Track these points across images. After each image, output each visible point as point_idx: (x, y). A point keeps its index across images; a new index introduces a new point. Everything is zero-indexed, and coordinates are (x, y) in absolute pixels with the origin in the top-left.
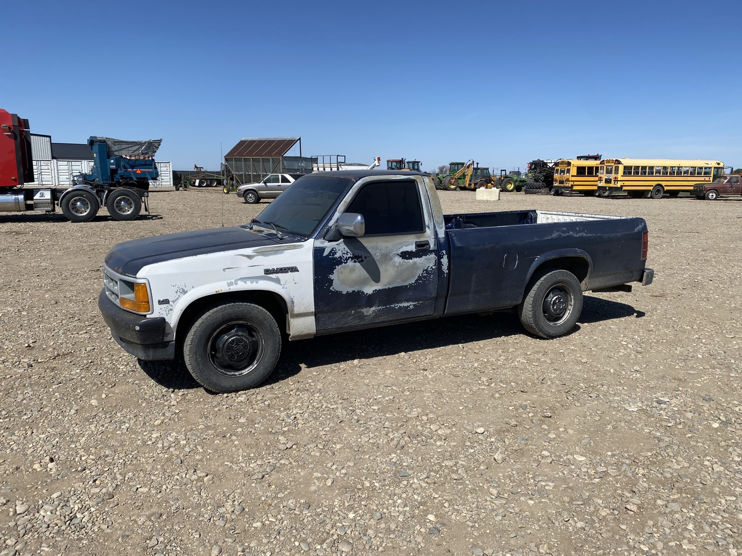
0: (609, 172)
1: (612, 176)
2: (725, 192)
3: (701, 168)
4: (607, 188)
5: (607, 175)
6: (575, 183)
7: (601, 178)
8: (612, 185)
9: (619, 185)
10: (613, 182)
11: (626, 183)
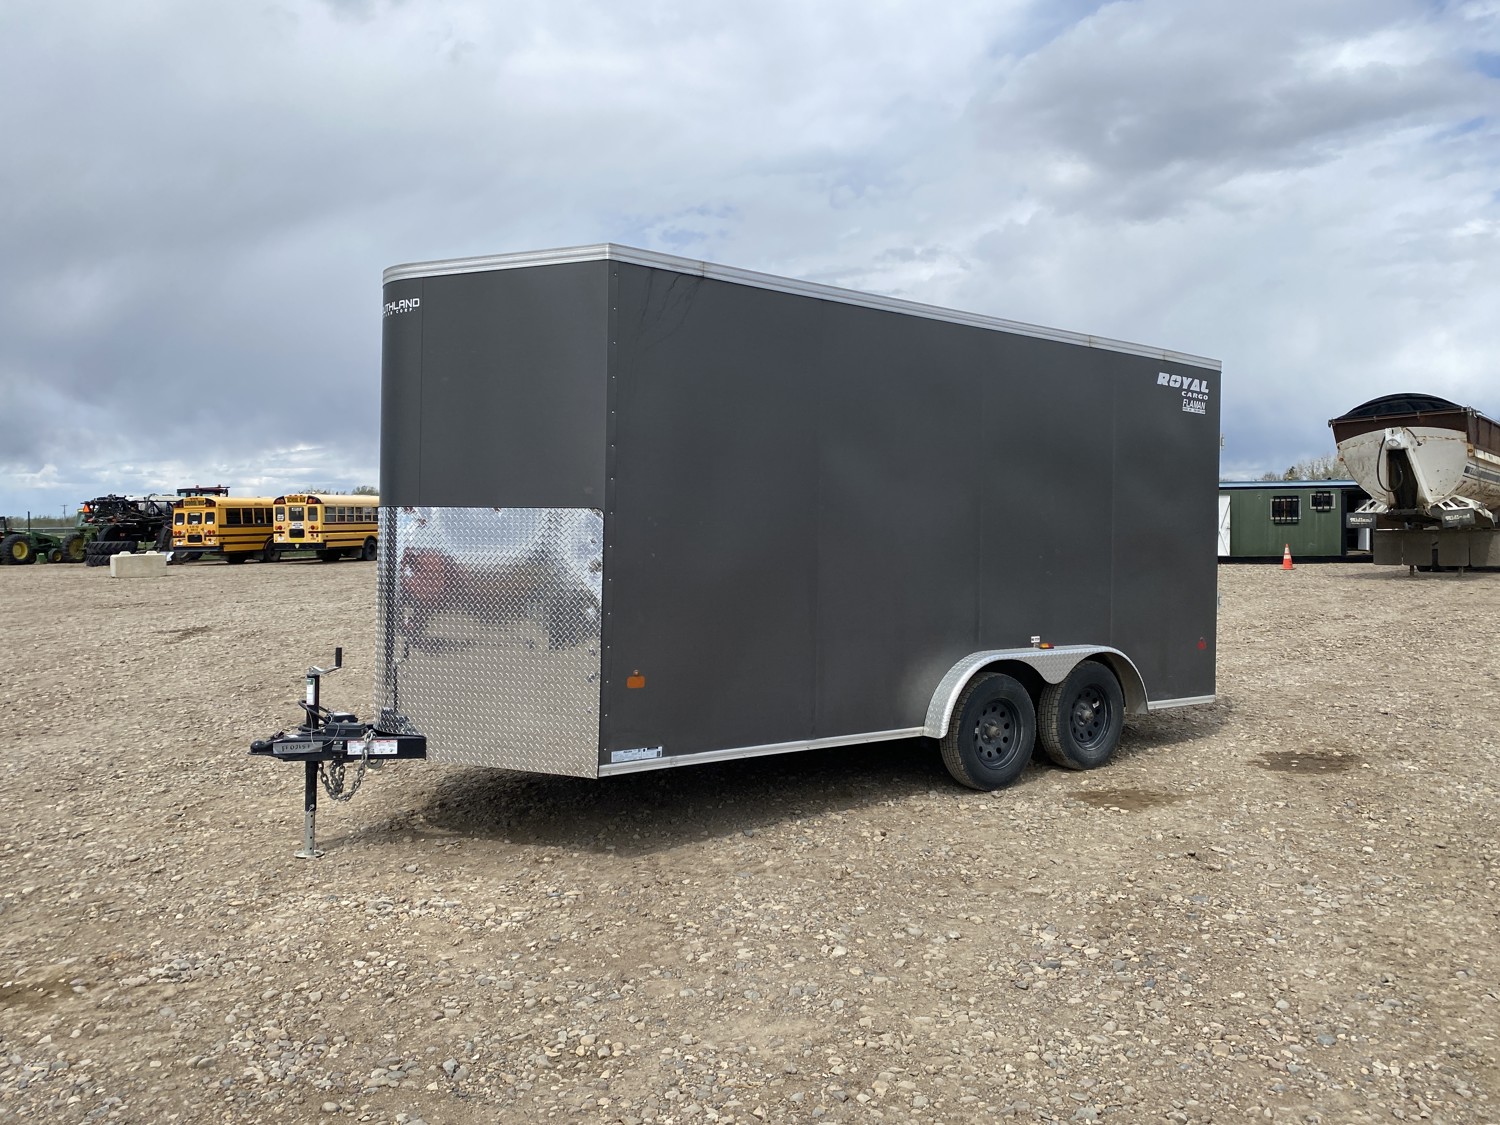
0: (296, 516)
1: (305, 525)
4: (297, 546)
5: (293, 523)
6: (228, 539)
7: (280, 528)
8: (307, 539)
9: (319, 539)
10: (306, 533)
11: (331, 536)
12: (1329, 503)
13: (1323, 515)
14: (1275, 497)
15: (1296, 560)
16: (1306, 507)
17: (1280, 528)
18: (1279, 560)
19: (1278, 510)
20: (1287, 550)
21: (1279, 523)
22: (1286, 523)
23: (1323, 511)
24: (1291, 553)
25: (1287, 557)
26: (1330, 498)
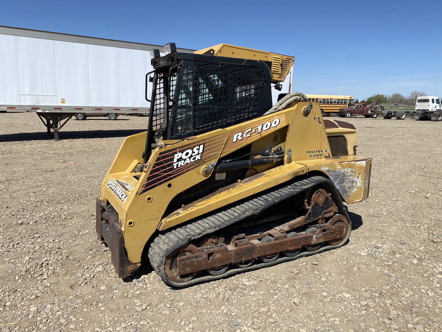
2: (355, 113)
3: (342, 100)
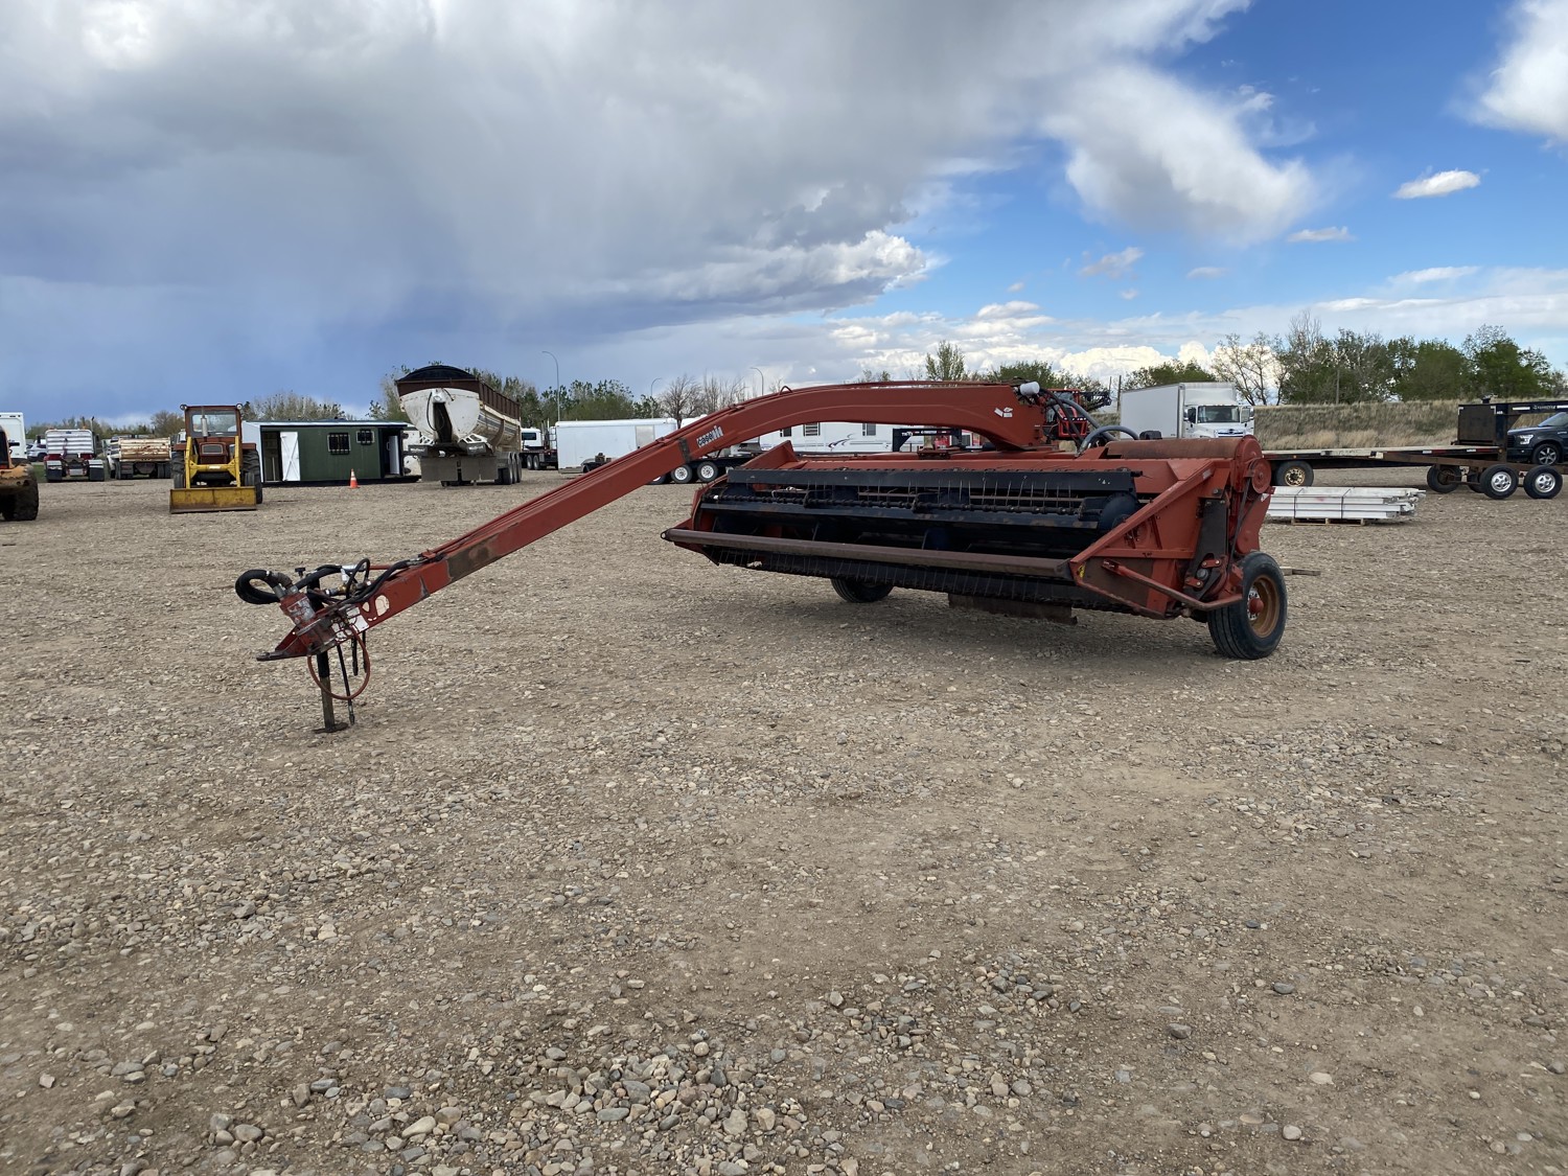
12: (370, 438)
13: (366, 448)
14: (331, 434)
15: (361, 482)
16: (354, 441)
17: (336, 457)
18: (347, 482)
19: (334, 443)
20: (353, 474)
21: (335, 454)
22: (340, 453)
23: (366, 444)
24: (356, 476)
25: (353, 479)
26: (371, 434)
